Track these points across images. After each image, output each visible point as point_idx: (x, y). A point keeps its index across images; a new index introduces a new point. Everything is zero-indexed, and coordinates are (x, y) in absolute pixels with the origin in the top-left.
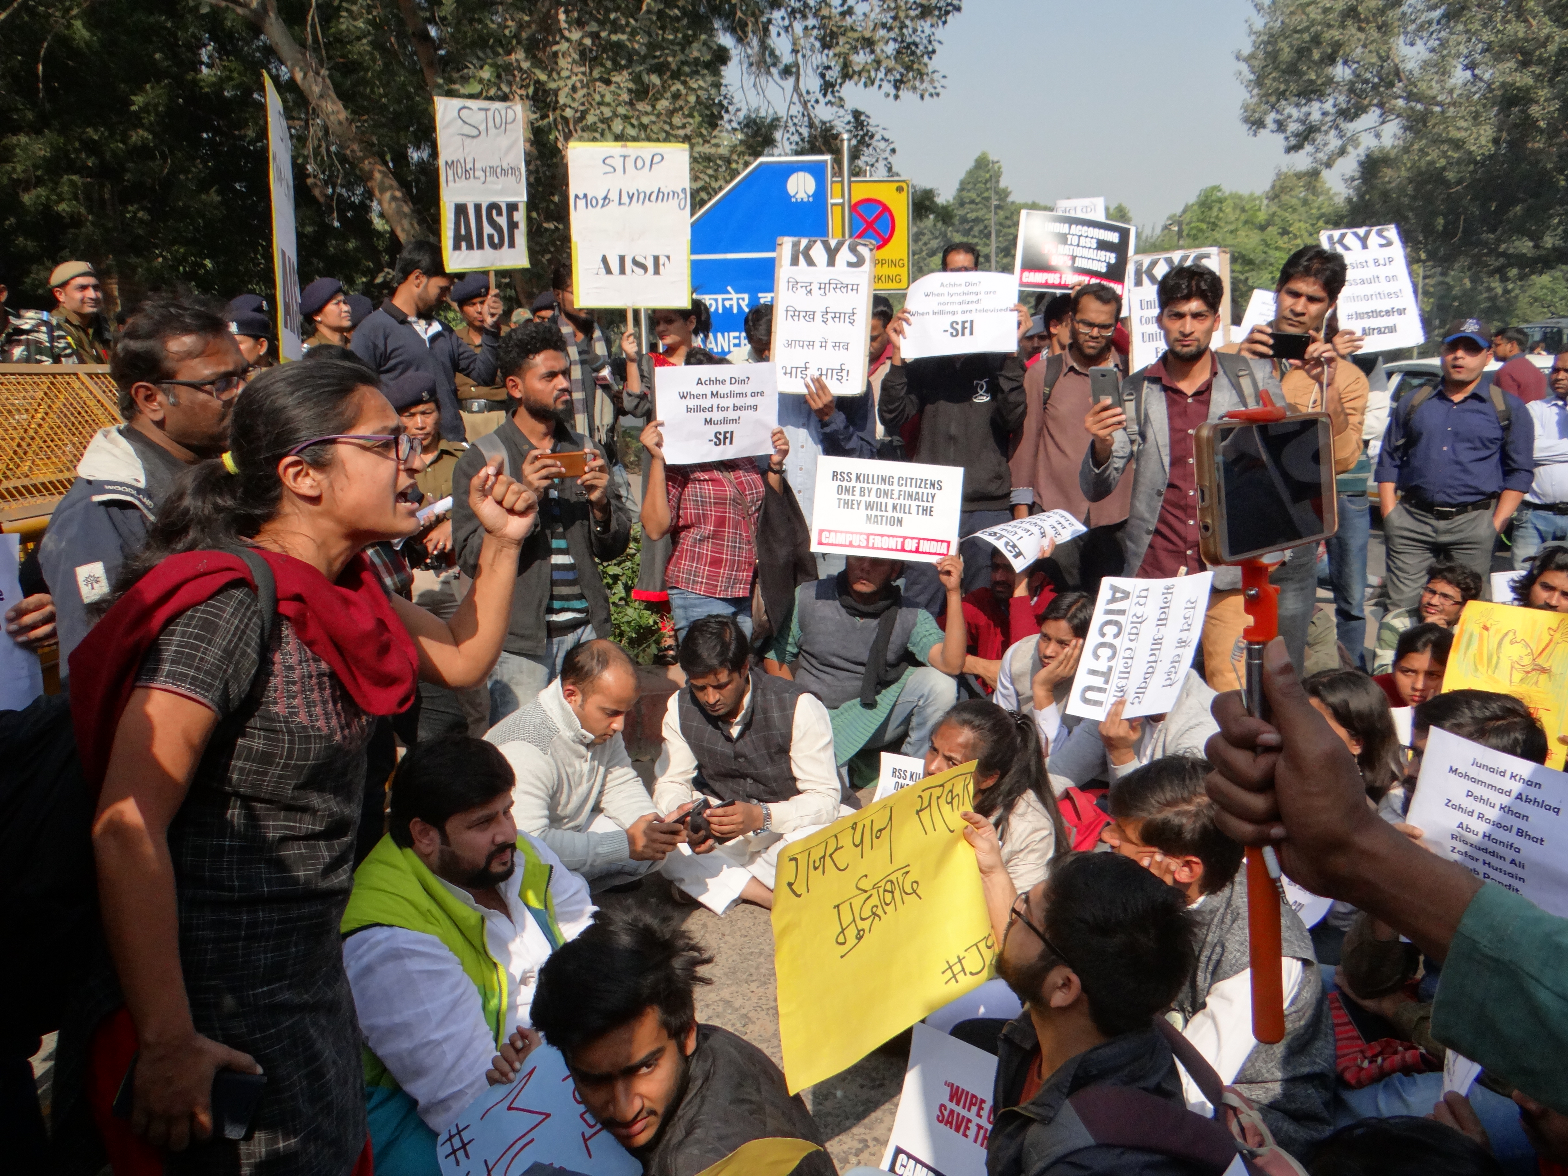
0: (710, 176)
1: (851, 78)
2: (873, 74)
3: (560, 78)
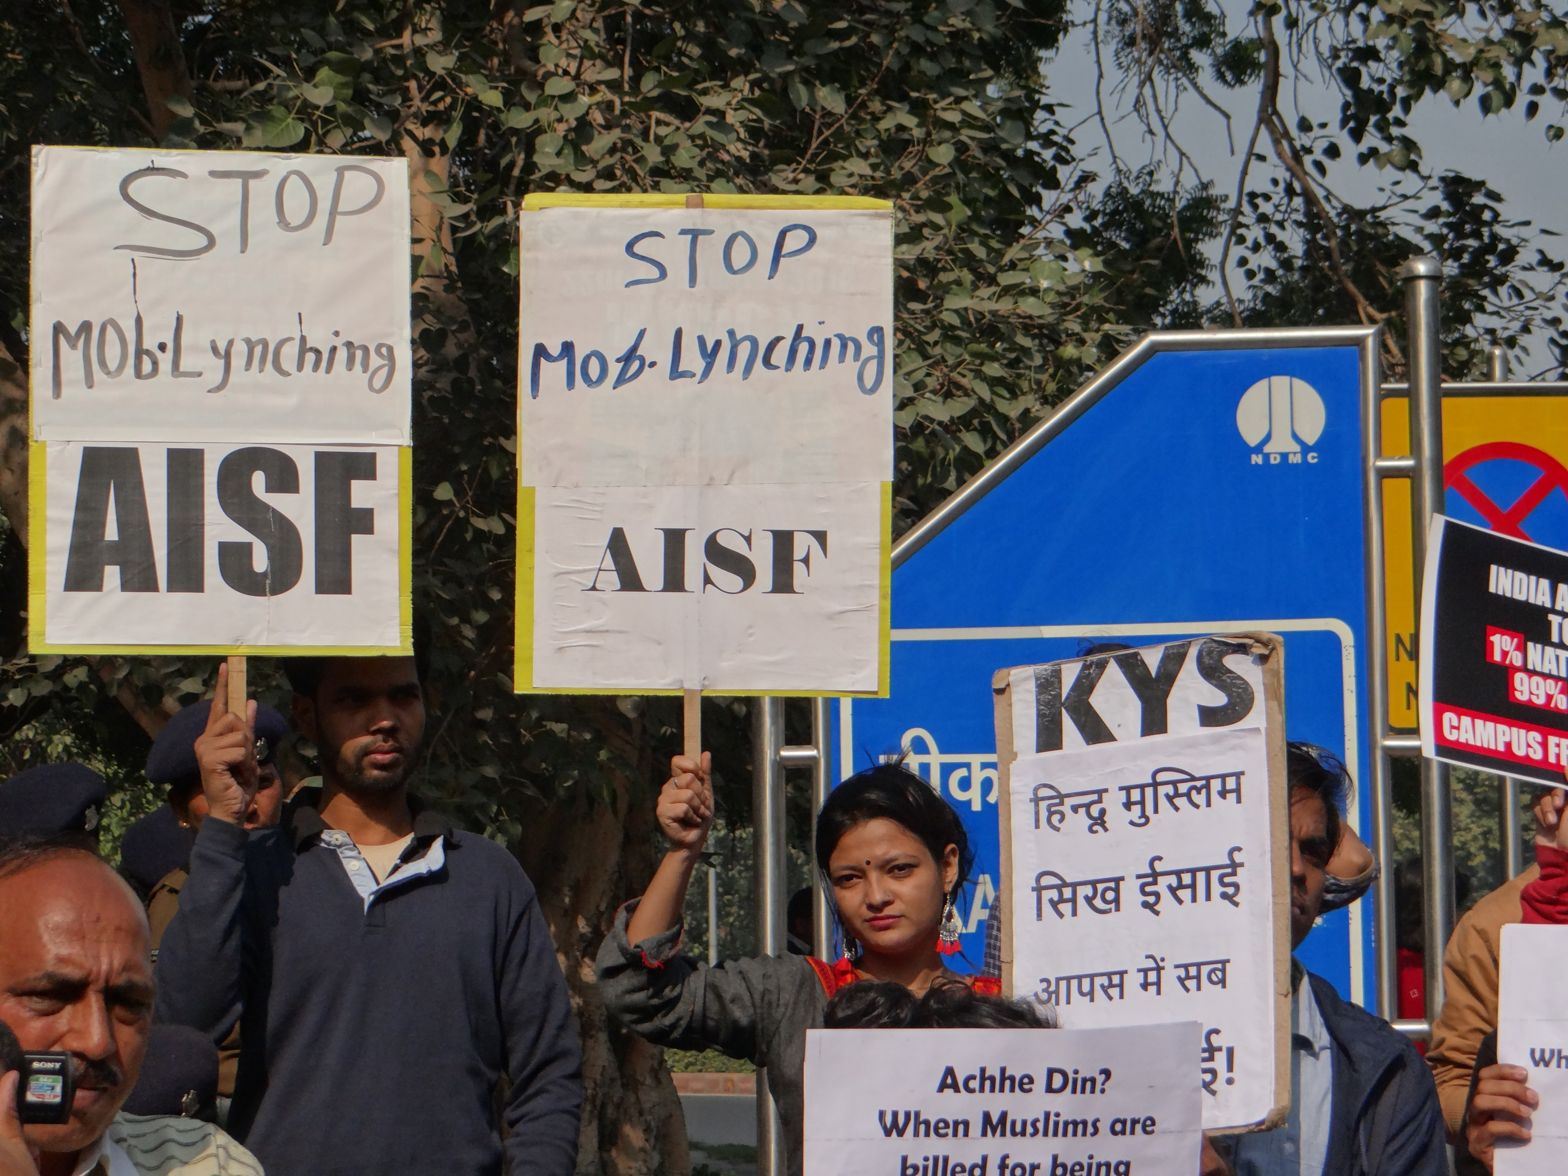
0: (994, 382)
1: (1438, 84)
2: (1508, 72)
3: (545, 101)
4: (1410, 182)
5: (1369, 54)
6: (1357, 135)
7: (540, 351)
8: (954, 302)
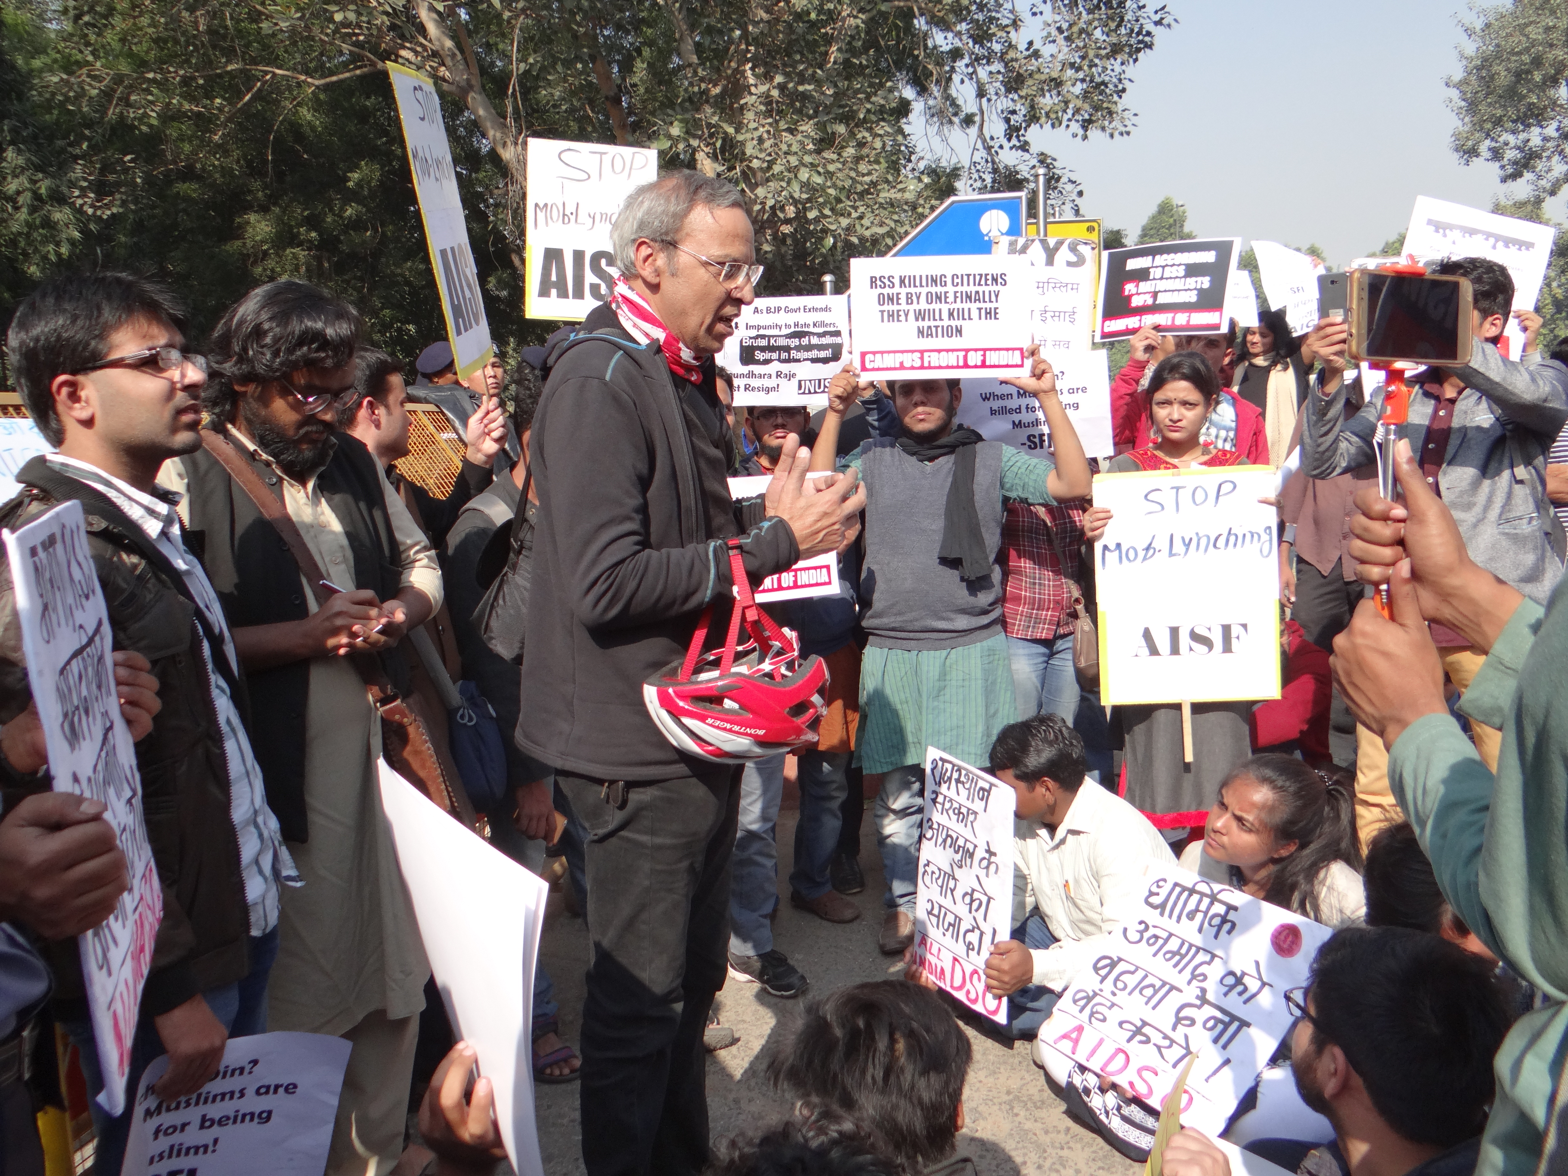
0: (896, 222)
1: (1037, 120)
2: (1060, 115)
4: (1026, 156)
5: (1014, 112)
6: (1009, 140)
7: (1105, 548)
8: (882, 195)
